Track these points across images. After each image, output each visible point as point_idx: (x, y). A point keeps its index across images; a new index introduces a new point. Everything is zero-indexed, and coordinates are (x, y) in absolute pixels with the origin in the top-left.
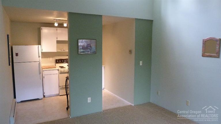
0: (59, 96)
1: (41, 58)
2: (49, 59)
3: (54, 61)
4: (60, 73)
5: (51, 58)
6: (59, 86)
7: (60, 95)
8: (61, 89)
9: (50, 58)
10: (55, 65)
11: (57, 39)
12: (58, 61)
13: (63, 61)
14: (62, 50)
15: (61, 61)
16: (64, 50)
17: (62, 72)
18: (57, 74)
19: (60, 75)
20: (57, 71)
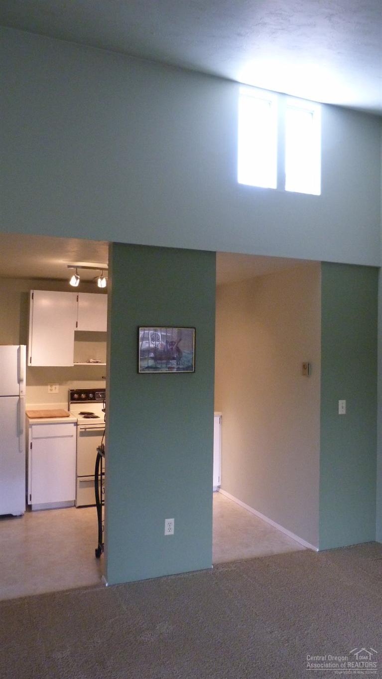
0: (74, 509)
1: (24, 384)
2: (51, 390)
3: (65, 396)
4: (81, 432)
5: (57, 387)
6: (77, 477)
7: (78, 505)
8: (80, 487)
9: (54, 387)
10: (69, 409)
11: (77, 327)
12: (76, 396)
13: (91, 395)
14: (89, 362)
15: (86, 396)
16: (97, 362)
17: (87, 430)
18: (72, 436)
19: (80, 439)
20: (73, 428)
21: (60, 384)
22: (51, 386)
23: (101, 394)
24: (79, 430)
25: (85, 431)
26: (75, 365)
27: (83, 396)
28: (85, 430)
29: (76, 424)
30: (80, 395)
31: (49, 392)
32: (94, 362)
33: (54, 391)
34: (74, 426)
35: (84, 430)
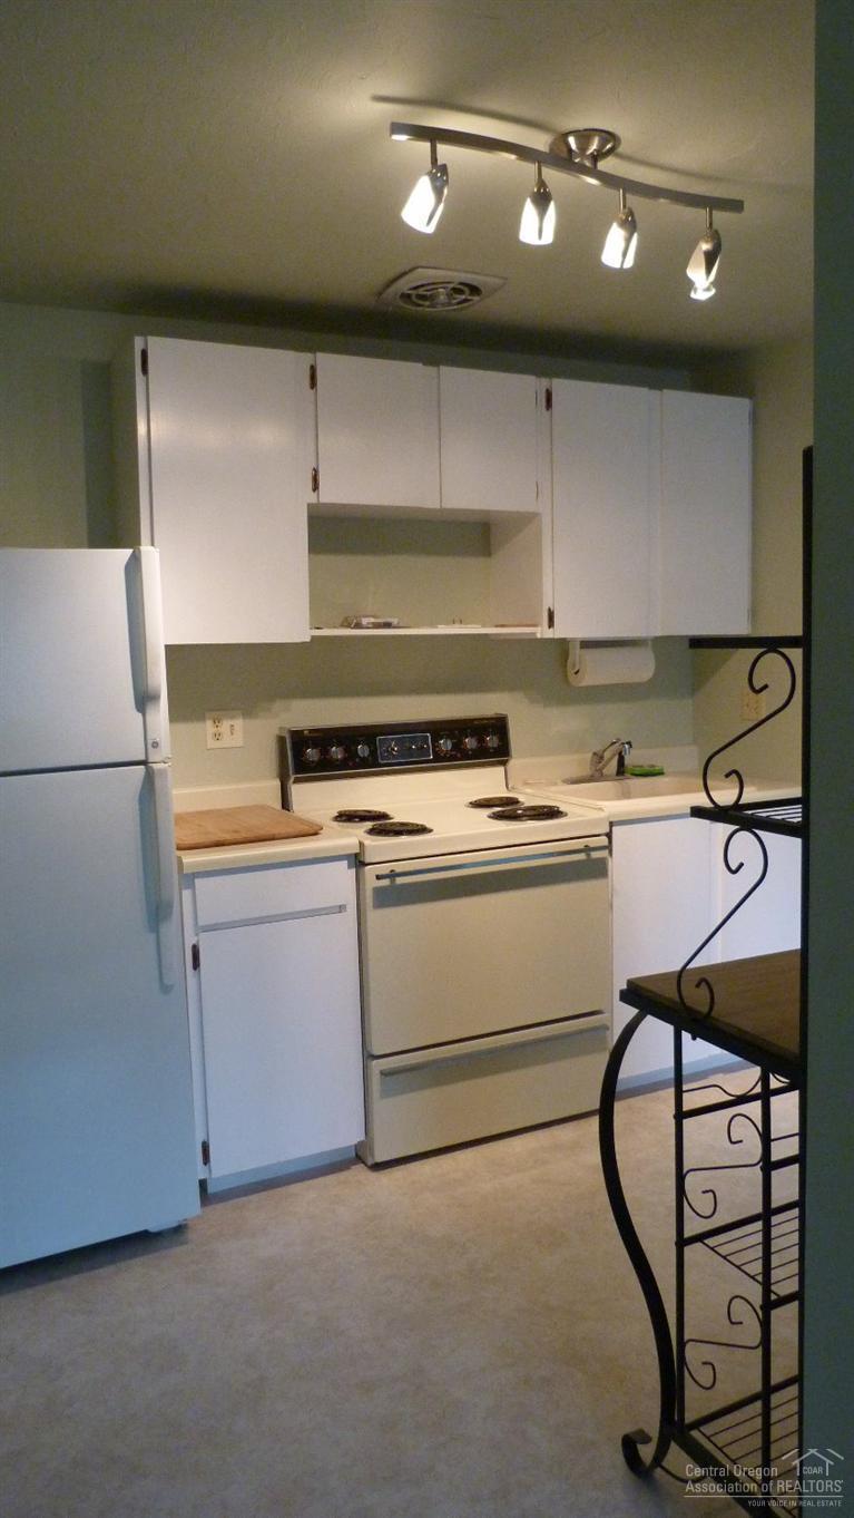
0: (359, 1172)
1: (161, 711)
2: (217, 736)
3: (267, 757)
4: (378, 891)
5: (239, 723)
6: (368, 1056)
7: (380, 1157)
8: (385, 1094)
9: (225, 725)
10: (286, 803)
11: (316, 487)
12: (312, 753)
13: (362, 750)
14: (358, 626)
15: (346, 750)
16: (388, 625)
17: (400, 880)
18: (341, 908)
19: (375, 917)
20: (343, 874)
21: (248, 713)
22: (217, 721)
23: (398, 742)
24: (371, 883)
25: (393, 886)
26: (313, 638)
27: (337, 752)
28: (393, 881)
29: (358, 861)
30: (325, 751)
31: (211, 743)
32: (377, 626)
33: (227, 741)
34: (349, 867)
35: (386, 882)
